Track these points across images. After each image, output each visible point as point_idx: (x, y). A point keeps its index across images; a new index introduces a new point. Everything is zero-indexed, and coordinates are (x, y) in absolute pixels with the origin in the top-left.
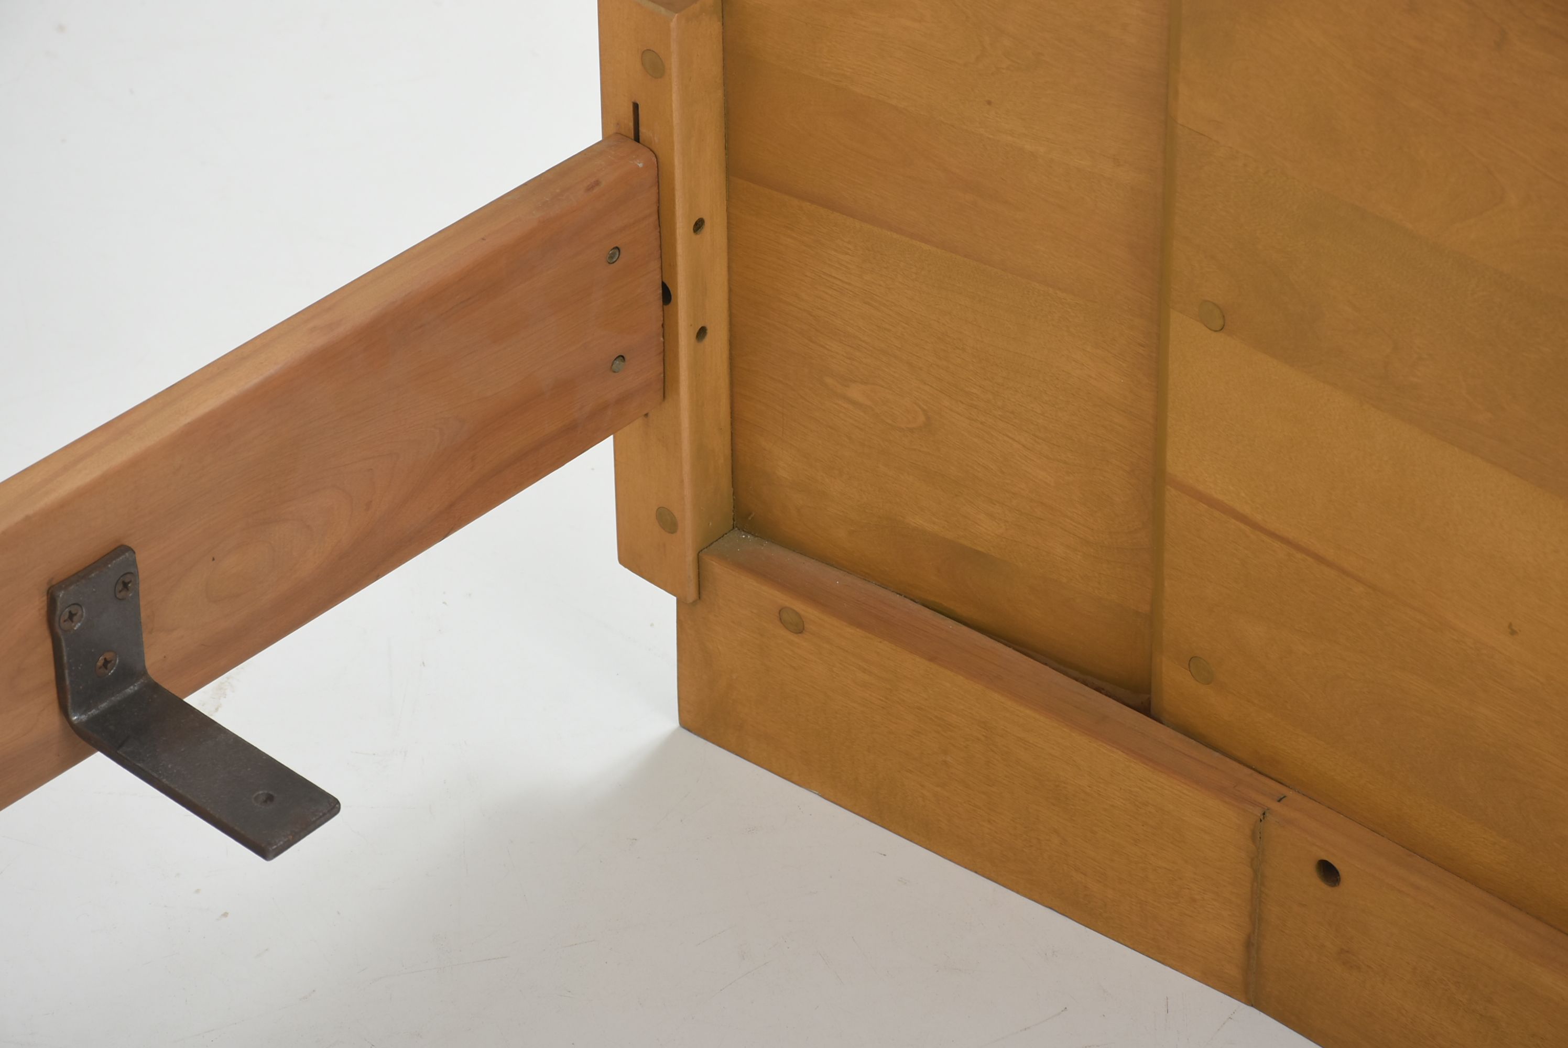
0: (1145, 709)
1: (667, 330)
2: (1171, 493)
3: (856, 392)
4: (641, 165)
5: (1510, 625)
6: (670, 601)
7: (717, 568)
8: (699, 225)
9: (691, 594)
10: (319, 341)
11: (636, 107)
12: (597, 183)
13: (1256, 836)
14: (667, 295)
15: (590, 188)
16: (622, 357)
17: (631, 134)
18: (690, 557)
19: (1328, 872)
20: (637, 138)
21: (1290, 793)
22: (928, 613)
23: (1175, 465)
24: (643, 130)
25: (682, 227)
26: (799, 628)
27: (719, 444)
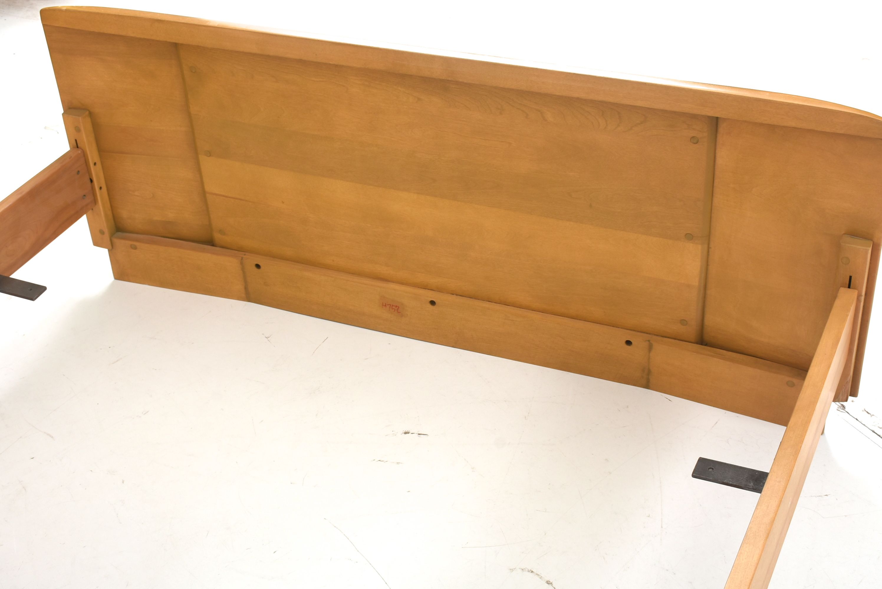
0: (213, 245)
1: (93, 188)
2: (207, 195)
3: (136, 193)
4: (80, 152)
5: (282, 201)
6: (106, 251)
7: (115, 241)
8: (95, 164)
9: (111, 247)
10: (20, 196)
11: (76, 140)
12: (71, 157)
13: (242, 263)
14: (91, 181)
15: (70, 158)
16: (85, 196)
17: (76, 147)
18: (109, 239)
19: (258, 266)
20: (78, 147)
21: (247, 253)
22: (163, 238)
23: (207, 188)
24: (79, 145)
25: (92, 165)
26: (135, 248)
27: (110, 213)
